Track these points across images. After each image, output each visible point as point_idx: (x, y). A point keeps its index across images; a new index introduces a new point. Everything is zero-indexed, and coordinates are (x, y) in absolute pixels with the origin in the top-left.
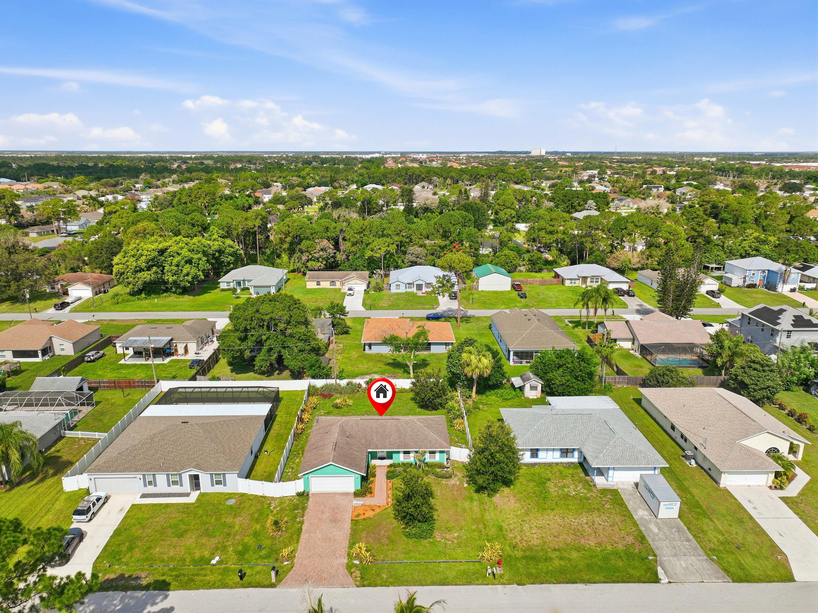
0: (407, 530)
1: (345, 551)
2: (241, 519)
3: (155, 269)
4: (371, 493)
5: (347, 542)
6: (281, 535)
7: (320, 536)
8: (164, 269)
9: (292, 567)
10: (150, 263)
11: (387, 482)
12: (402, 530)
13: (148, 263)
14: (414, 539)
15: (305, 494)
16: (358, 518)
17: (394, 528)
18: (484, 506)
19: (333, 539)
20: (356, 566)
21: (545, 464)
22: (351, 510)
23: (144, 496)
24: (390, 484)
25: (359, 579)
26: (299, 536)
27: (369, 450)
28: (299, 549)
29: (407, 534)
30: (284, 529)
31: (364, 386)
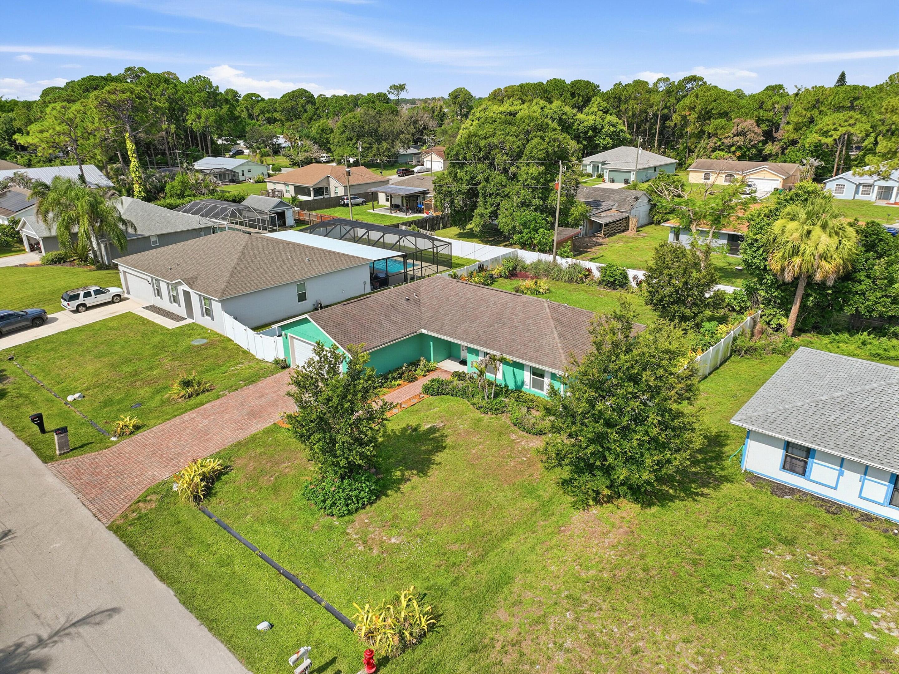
15: (280, 365)
20: (167, 494)
23: (152, 308)
25: (134, 516)
27: (423, 331)
28: (155, 428)
31: (597, 274)
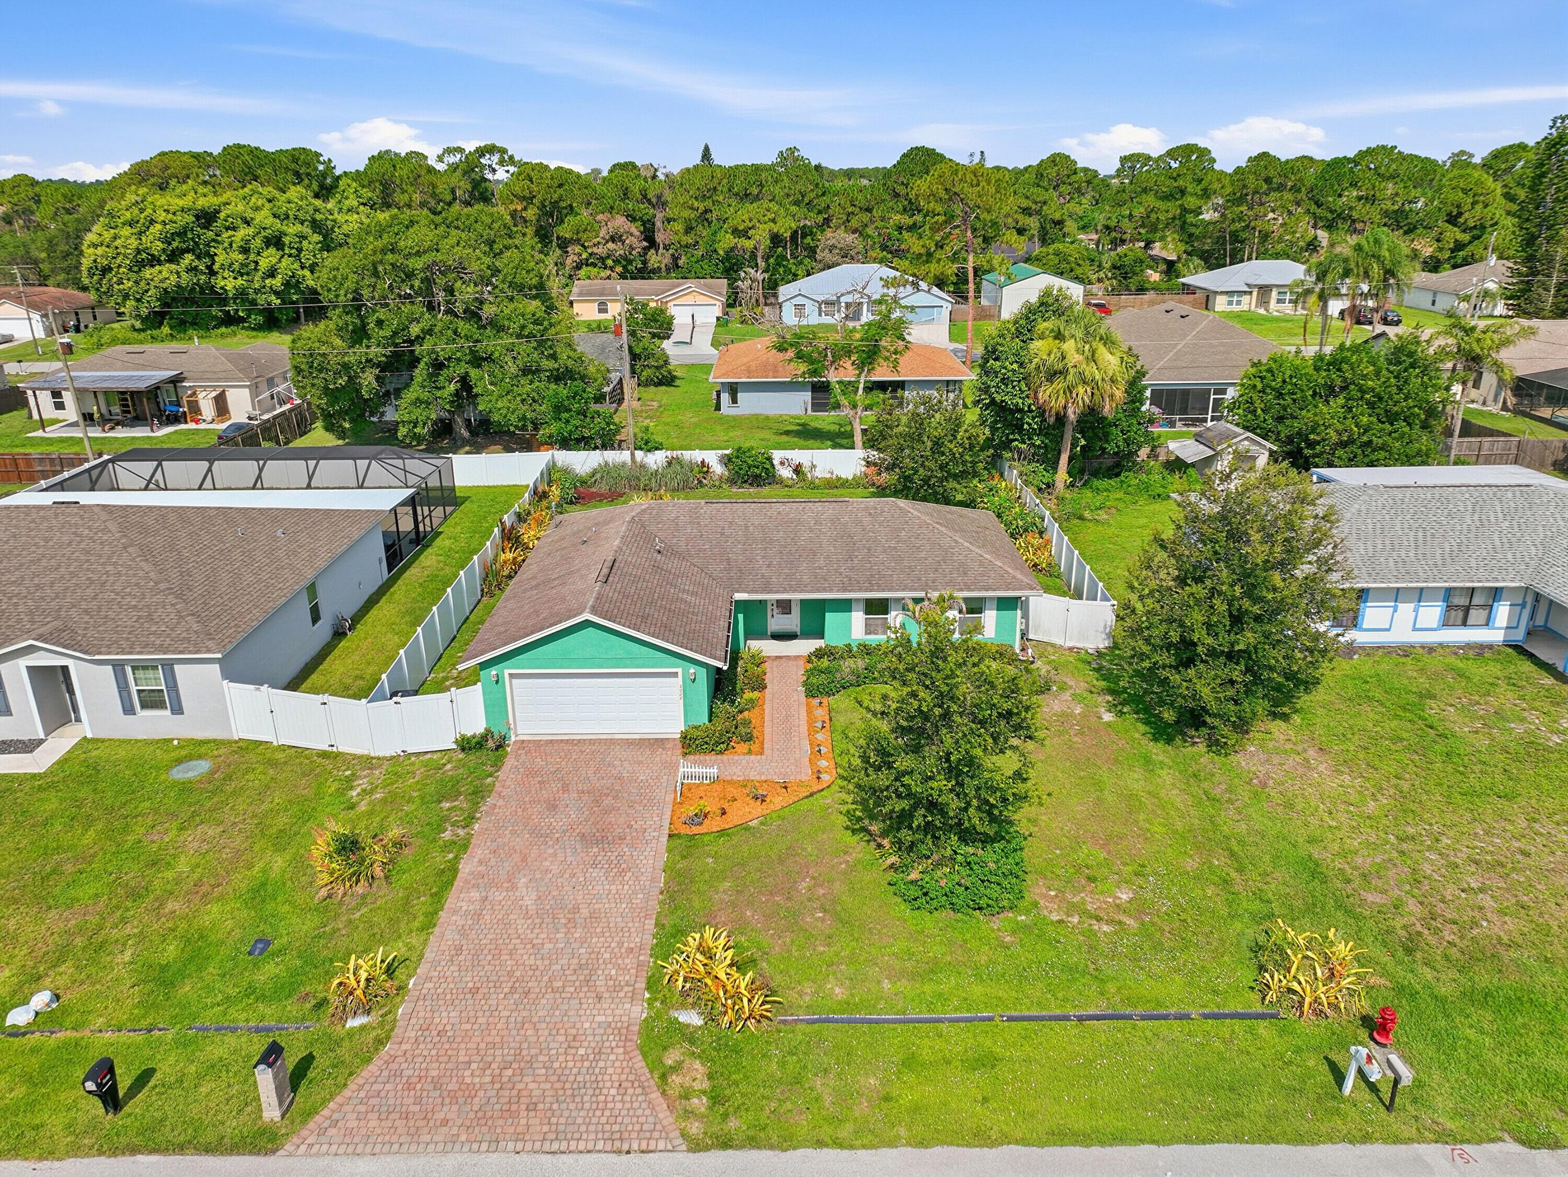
0: (914, 876)
1: (640, 965)
2: (213, 831)
3: (189, 258)
4: (749, 738)
5: (650, 924)
6: (364, 897)
7: (529, 901)
8: (213, 263)
9: (380, 1042)
10: (175, 244)
11: (808, 705)
12: (891, 876)
13: (170, 244)
14: (945, 915)
15: (491, 744)
16: (696, 830)
17: (852, 868)
18: (1206, 785)
19: (585, 912)
20: (688, 1035)
21: (1388, 650)
22: (670, 798)
24: (820, 713)
25: (699, 1103)
26: (438, 898)
27: (738, 596)
28: (429, 955)
29: (914, 892)
30: (378, 871)
31: (718, 469)
